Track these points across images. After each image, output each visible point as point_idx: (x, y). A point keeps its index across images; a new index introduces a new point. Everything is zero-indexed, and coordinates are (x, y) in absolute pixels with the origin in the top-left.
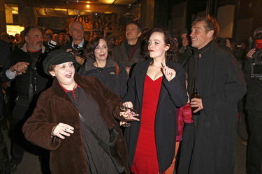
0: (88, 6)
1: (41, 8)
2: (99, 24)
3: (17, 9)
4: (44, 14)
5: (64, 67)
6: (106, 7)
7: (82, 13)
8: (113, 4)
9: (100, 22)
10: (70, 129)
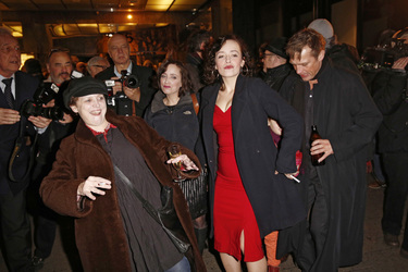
0: (130, 17)
1: (57, 23)
2: (147, 44)
3: (19, 28)
4: (63, 34)
5: (89, 101)
6: (158, 16)
7: (122, 29)
8: (168, 12)
9: (149, 41)
10: (106, 184)
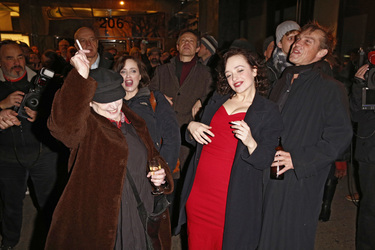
0: (122, 3)
1: (53, 7)
2: (140, 28)
3: (17, 9)
4: (58, 16)
6: (149, 4)
7: (115, 13)
9: (143, 25)
